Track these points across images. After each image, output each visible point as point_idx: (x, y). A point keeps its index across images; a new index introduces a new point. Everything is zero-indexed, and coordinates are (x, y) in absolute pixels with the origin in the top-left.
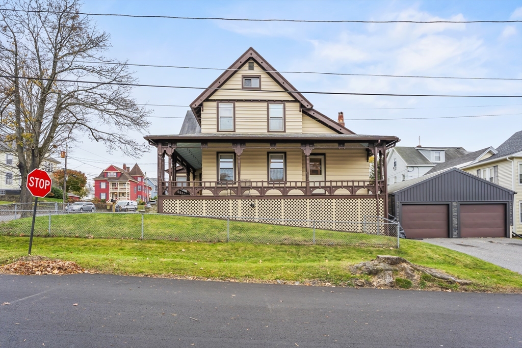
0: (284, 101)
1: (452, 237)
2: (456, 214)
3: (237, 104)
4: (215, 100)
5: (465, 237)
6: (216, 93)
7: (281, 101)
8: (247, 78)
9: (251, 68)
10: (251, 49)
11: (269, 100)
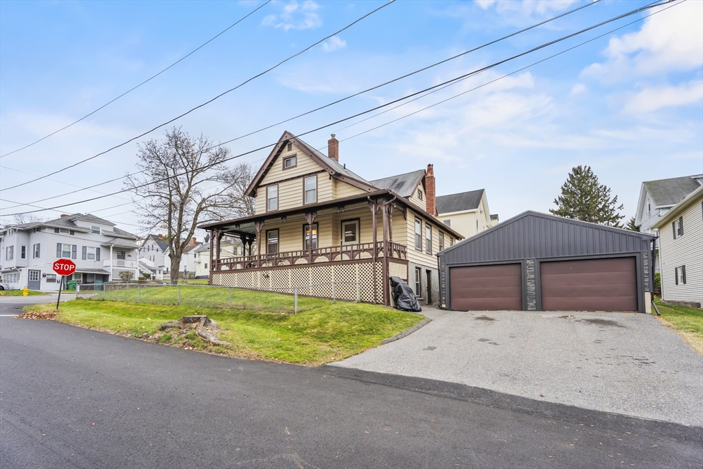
0: (316, 172)
1: (526, 310)
2: (533, 276)
3: (280, 185)
4: (264, 185)
5: (551, 310)
6: (265, 179)
7: (313, 173)
8: (287, 160)
9: (290, 149)
10: (286, 132)
11: (304, 176)
